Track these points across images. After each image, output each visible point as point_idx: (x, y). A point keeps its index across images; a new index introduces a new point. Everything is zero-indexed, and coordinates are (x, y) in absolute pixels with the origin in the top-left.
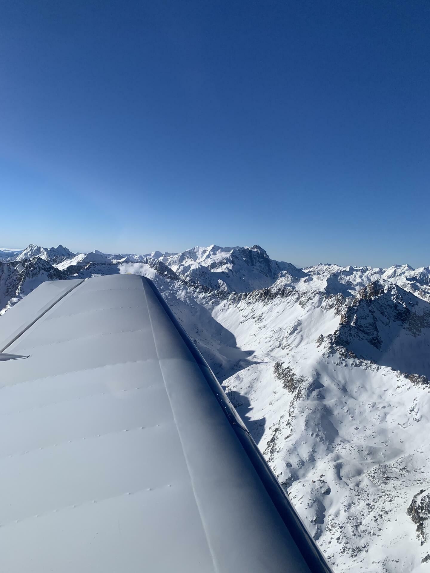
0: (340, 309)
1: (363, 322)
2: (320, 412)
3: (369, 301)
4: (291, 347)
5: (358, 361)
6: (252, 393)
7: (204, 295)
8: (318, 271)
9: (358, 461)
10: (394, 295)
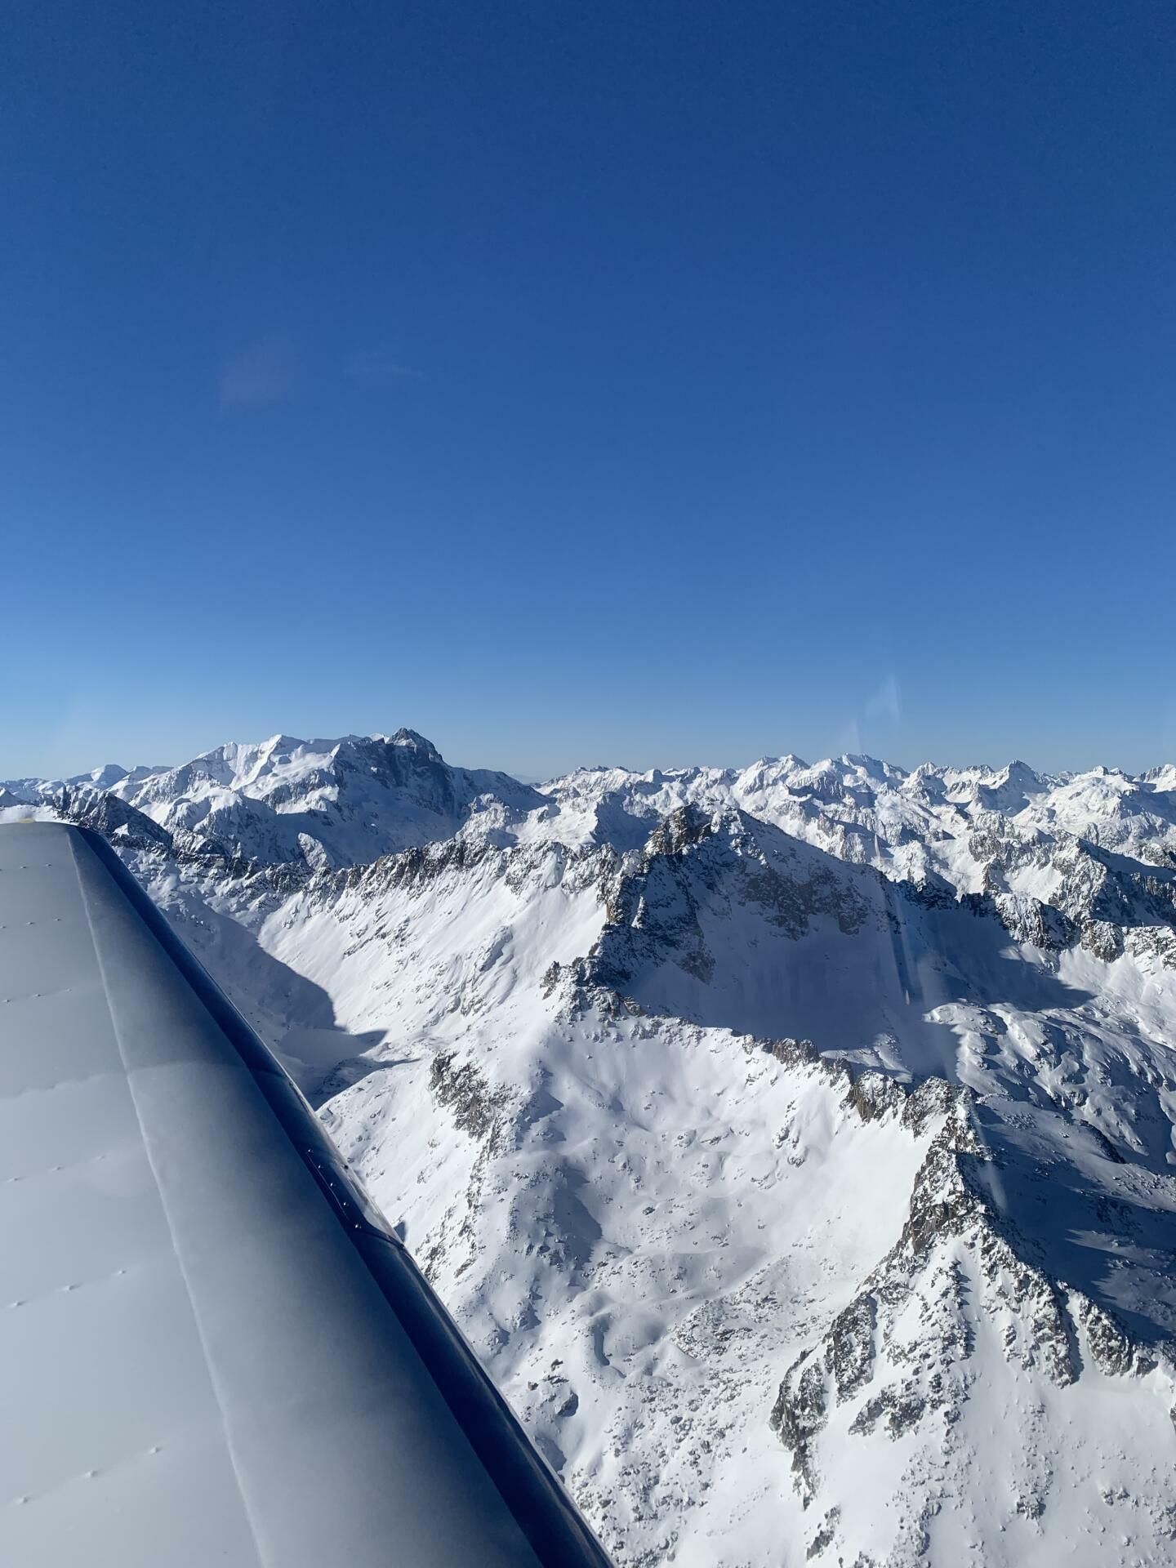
0: (609, 885)
1: (661, 915)
2: (551, 1180)
3: (675, 859)
4: (485, 1005)
5: (647, 1023)
6: (368, 1158)
7: (232, 884)
8: (574, 789)
9: (653, 1301)
10: (736, 836)
